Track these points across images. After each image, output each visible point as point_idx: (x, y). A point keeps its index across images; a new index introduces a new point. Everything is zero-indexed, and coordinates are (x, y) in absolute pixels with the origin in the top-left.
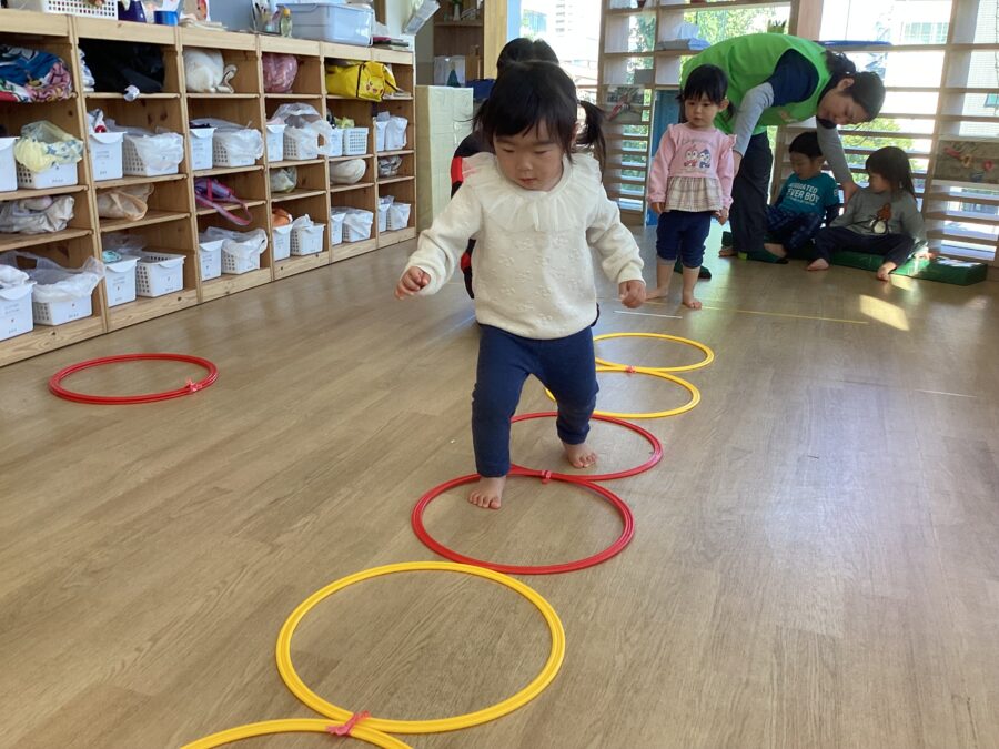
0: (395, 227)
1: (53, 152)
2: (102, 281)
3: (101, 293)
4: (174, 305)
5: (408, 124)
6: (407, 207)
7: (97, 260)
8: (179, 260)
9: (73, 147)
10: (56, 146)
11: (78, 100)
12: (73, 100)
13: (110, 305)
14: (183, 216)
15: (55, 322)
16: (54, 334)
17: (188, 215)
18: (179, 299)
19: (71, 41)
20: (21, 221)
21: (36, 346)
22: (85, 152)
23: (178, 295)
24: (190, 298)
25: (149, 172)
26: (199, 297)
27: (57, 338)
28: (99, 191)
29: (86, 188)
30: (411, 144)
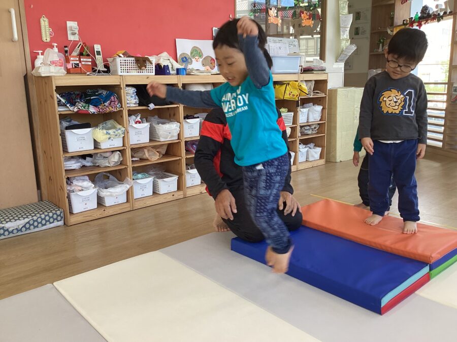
0: (311, 159)
1: (109, 134)
2: (132, 187)
3: (130, 193)
4: (170, 198)
5: (323, 109)
6: (319, 150)
7: (129, 179)
8: (175, 178)
9: (119, 131)
10: (111, 131)
11: (124, 111)
12: (121, 111)
13: (135, 198)
14: (178, 158)
15: (107, 205)
16: (104, 210)
17: (181, 158)
18: (173, 195)
19: (122, 86)
20: (99, 161)
21: (95, 215)
22: (126, 133)
23: (173, 194)
24: (180, 195)
25: (162, 139)
26: (185, 194)
27: (106, 212)
28: (132, 149)
29: (125, 148)
30: (324, 118)
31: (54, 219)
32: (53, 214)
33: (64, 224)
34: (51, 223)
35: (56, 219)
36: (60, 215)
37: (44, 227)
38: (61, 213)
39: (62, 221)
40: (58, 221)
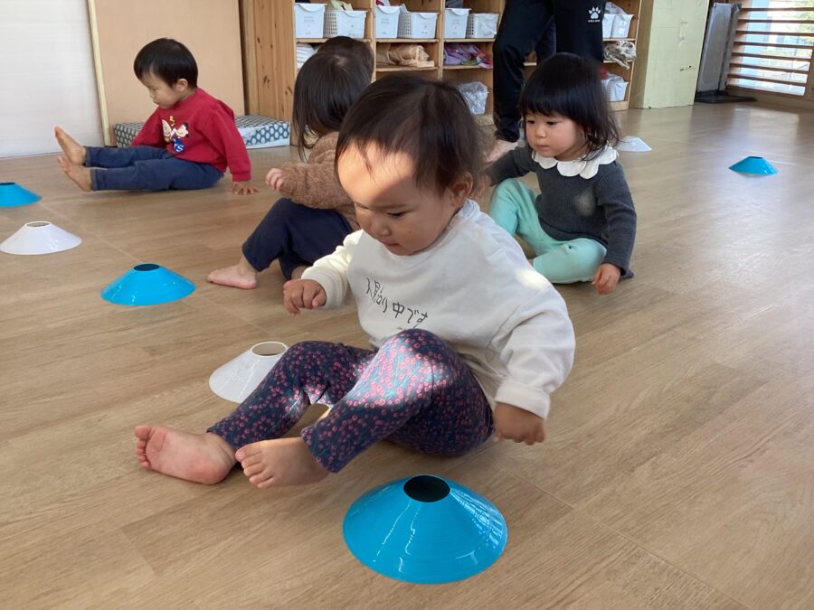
6: (624, 85)
28: (378, 43)
30: (633, 35)
31: (280, 135)
32: (280, 126)
33: (291, 144)
34: (276, 139)
35: (282, 134)
36: (286, 130)
37: (268, 144)
38: (288, 126)
39: (289, 139)
40: (284, 138)
